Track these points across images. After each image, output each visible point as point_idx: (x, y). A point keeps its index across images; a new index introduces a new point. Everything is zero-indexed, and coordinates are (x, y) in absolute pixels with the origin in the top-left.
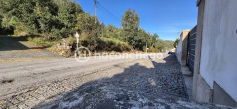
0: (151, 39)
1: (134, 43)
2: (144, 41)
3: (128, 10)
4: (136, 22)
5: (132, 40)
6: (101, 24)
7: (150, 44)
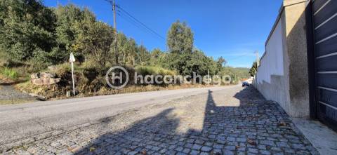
0: (215, 65)
1: (186, 70)
2: (204, 68)
3: (175, 23)
4: (189, 40)
5: (183, 67)
6: (139, 46)
7: (214, 72)
